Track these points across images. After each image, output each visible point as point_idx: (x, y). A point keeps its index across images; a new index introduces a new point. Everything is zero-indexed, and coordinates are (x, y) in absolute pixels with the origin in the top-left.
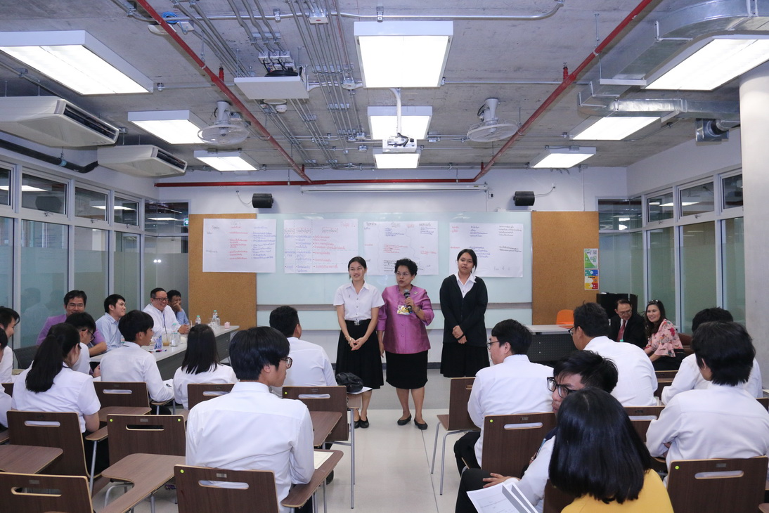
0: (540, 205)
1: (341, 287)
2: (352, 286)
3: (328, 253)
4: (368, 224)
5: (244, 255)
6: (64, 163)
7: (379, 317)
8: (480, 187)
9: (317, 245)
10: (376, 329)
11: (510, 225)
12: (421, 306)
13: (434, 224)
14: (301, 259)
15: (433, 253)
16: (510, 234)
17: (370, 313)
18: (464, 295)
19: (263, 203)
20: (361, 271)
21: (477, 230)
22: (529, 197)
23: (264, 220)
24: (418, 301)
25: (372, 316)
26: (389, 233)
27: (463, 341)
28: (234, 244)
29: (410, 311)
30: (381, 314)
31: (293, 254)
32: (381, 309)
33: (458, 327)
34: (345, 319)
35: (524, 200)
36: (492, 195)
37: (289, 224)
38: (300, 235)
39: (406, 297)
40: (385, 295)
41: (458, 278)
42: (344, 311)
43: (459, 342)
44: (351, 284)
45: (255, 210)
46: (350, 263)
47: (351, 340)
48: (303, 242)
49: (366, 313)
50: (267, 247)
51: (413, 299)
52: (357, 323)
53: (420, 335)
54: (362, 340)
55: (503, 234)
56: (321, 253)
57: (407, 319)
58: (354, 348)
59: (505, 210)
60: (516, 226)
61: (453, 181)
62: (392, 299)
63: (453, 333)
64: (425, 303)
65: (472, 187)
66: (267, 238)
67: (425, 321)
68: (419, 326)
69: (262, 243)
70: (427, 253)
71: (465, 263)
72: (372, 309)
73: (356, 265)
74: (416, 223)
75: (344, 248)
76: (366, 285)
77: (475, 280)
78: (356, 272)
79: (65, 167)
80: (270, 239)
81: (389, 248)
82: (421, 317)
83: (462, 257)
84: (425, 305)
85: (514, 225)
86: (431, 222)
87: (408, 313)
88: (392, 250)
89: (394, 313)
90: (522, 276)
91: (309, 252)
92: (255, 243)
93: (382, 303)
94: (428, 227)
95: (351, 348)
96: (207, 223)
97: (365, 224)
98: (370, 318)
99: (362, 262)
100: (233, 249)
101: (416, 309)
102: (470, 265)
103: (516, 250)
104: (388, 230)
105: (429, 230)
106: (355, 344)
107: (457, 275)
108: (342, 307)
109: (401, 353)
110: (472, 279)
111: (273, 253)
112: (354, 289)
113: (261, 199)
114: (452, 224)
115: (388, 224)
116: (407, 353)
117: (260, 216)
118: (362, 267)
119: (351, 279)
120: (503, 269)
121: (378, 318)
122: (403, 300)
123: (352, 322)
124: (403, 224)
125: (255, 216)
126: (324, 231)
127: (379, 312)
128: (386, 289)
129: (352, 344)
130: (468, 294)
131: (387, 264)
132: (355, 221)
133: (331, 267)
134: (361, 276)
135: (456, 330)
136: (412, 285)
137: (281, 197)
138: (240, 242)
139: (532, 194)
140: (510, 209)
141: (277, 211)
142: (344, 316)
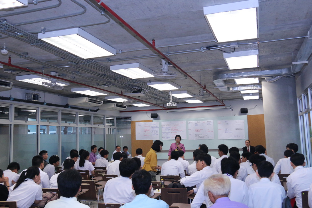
0: (250, 113)
3: (176, 133)
4: (189, 122)
5: (149, 134)
6: (90, 110)
8: (227, 107)
9: (173, 130)
11: (239, 121)
13: (212, 121)
14: (167, 135)
15: (212, 131)
16: (240, 124)
19: (155, 117)
21: (227, 123)
22: (246, 110)
23: (155, 122)
26: (196, 125)
28: (145, 130)
31: (165, 133)
35: (244, 111)
36: (233, 110)
37: (163, 123)
38: (167, 127)
45: (152, 119)
48: (168, 129)
50: (156, 131)
55: (237, 124)
56: (174, 133)
59: (237, 115)
60: (242, 121)
61: (218, 106)
65: (224, 108)
66: (156, 128)
69: (154, 130)
70: (210, 131)
74: (206, 121)
75: (181, 131)
79: (90, 111)
80: (157, 128)
85: (241, 120)
86: (211, 121)
88: (198, 131)
92: (153, 130)
96: (137, 124)
97: (188, 122)
100: (145, 132)
103: (242, 129)
104: (196, 124)
105: (210, 123)
111: (158, 133)
113: (153, 115)
114: (218, 121)
115: (196, 122)
117: (154, 121)
120: (237, 136)
124: (201, 122)
125: (152, 121)
126: (175, 125)
131: (196, 136)
132: (185, 121)
137: (160, 114)
138: (147, 130)
139: (247, 109)
140: (240, 115)
141: (159, 119)
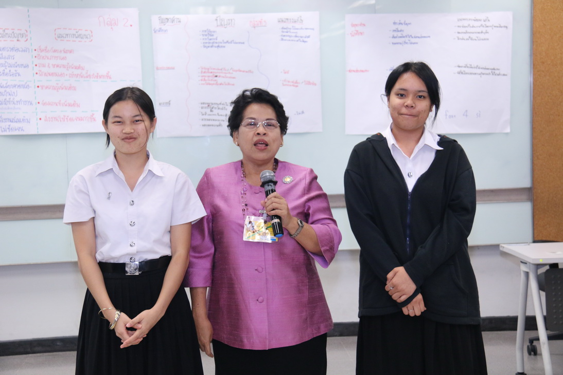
1: (84, 172)
2: (116, 168)
3: (73, 88)
4: (163, 21)
7: (193, 249)
9: (45, 70)
10: (186, 281)
11: (482, 16)
12: (305, 216)
13: (311, 18)
15: (309, 83)
16: (482, 36)
17: (167, 239)
18: (411, 184)
20: (141, 127)
21: (407, 30)
24: (295, 201)
25: (172, 246)
26: (210, 40)
27: (417, 308)
29: (279, 229)
30: (198, 241)
32: (197, 227)
33: (400, 271)
34: (99, 258)
39: (267, 194)
40: (205, 189)
41: (391, 141)
42: (96, 236)
43: (405, 311)
44: (110, 162)
46: (109, 105)
47: (118, 319)
48: (11, 61)
49: (158, 241)
51: (286, 194)
52: (132, 269)
53: (307, 293)
54: (149, 317)
55: (466, 36)
56: (56, 89)
57: (269, 254)
58: (128, 340)
60: (496, 17)
62: (226, 199)
63: (388, 287)
64: (314, 205)
67: (319, 254)
68: (303, 270)
70: (295, 84)
71: (409, 101)
72: (171, 230)
73: (127, 109)
74: (271, 18)
76: (153, 165)
77: (439, 144)
78: (128, 129)
81: (211, 76)
82: (309, 245)
83: (398, 86)
84: (315, 212)
86: (305, 15)
87: (269, 238)
88: (220, 80)
89: (231, 237)
90: (508, 130)
91: (26, 86)
93: (198, 211)
94: (297, 26)
95: (119, 341)
97: (155, 20)
98: (167, 252)
99: (146, 105)
101: (293, 224)
102: (424, 104)
103: (494, 72)
104: (209, 33)
105: (301, 33)
106: (131, 329)
107: (388, 134)
108: (88, 228)
109: (258, 346)
110: (430, 140)
112: (121, 175)
115: (208, 20)
116: (275, 345)
118: (146, 118)
119: (112, 147)
120: (466, 114)
121: (188, 255)
122: (258, 200)
123: (119, 268)
124: (242, 20)
126: (60, 36)
127: (192, 236)
128: (207, 175)
129: (120, 331)
130: (422, 181)
131: (208, 111)
133: (81, 119)
134: (141, 140)
135: (395, 280)
136: (276, 161)
142: (93, 252)
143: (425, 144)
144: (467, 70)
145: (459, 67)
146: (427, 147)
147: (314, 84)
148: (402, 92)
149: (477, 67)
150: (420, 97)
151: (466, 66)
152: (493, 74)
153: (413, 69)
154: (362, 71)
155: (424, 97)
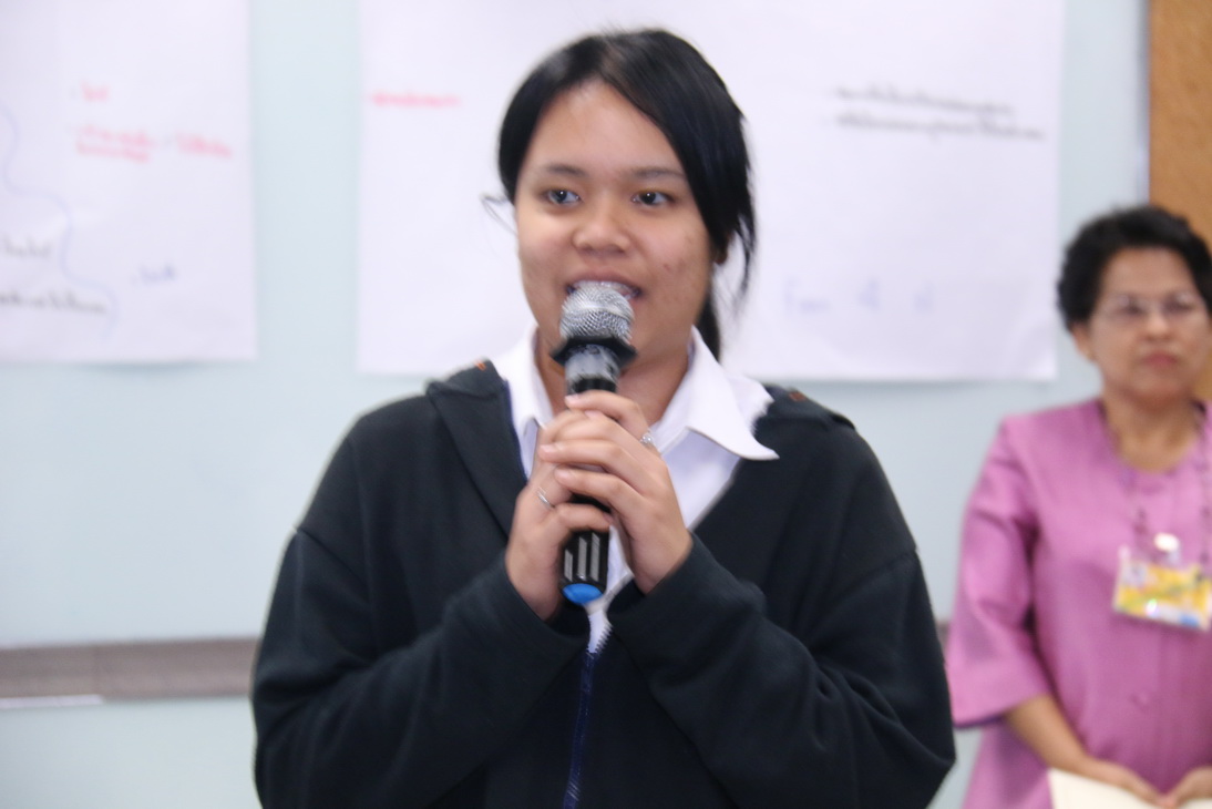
143: (694, 433)
144: (878, 110)
145: (844, 94)
146: (701, 444)
147: (221, 151)
148: (563, 182)
149: (921, 99)
150: (648, 199)
151: (874, 94)
152: (988, 129)
153: (607, 66)
154: (433, 102)
155: (671, 199)
